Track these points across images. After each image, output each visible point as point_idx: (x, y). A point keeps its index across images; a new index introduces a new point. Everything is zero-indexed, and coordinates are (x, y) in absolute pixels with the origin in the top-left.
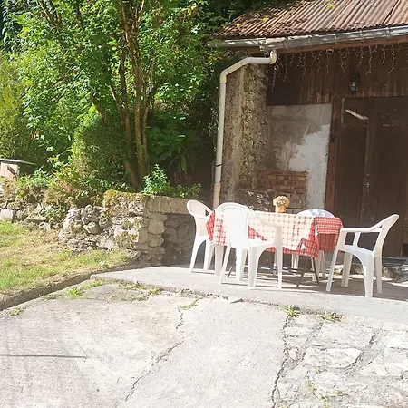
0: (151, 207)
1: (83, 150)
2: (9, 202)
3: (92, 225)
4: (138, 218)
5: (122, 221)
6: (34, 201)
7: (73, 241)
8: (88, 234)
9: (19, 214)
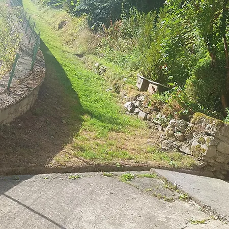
0: (223, 131)
1: (193, 82)
2: (145, 107)
3: (179, 134)
4: (211, 137)
5: (199, 136)
6: (157, 110)
7: (166, 141)
8: (176, 140)
9: (148, 116)
